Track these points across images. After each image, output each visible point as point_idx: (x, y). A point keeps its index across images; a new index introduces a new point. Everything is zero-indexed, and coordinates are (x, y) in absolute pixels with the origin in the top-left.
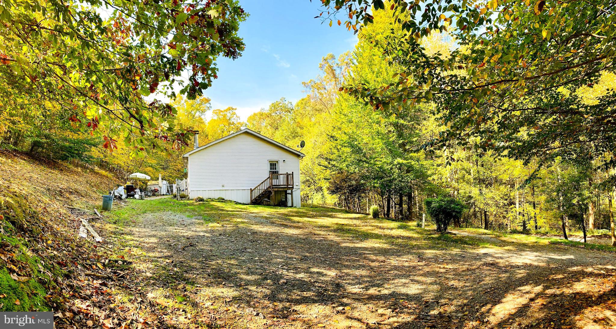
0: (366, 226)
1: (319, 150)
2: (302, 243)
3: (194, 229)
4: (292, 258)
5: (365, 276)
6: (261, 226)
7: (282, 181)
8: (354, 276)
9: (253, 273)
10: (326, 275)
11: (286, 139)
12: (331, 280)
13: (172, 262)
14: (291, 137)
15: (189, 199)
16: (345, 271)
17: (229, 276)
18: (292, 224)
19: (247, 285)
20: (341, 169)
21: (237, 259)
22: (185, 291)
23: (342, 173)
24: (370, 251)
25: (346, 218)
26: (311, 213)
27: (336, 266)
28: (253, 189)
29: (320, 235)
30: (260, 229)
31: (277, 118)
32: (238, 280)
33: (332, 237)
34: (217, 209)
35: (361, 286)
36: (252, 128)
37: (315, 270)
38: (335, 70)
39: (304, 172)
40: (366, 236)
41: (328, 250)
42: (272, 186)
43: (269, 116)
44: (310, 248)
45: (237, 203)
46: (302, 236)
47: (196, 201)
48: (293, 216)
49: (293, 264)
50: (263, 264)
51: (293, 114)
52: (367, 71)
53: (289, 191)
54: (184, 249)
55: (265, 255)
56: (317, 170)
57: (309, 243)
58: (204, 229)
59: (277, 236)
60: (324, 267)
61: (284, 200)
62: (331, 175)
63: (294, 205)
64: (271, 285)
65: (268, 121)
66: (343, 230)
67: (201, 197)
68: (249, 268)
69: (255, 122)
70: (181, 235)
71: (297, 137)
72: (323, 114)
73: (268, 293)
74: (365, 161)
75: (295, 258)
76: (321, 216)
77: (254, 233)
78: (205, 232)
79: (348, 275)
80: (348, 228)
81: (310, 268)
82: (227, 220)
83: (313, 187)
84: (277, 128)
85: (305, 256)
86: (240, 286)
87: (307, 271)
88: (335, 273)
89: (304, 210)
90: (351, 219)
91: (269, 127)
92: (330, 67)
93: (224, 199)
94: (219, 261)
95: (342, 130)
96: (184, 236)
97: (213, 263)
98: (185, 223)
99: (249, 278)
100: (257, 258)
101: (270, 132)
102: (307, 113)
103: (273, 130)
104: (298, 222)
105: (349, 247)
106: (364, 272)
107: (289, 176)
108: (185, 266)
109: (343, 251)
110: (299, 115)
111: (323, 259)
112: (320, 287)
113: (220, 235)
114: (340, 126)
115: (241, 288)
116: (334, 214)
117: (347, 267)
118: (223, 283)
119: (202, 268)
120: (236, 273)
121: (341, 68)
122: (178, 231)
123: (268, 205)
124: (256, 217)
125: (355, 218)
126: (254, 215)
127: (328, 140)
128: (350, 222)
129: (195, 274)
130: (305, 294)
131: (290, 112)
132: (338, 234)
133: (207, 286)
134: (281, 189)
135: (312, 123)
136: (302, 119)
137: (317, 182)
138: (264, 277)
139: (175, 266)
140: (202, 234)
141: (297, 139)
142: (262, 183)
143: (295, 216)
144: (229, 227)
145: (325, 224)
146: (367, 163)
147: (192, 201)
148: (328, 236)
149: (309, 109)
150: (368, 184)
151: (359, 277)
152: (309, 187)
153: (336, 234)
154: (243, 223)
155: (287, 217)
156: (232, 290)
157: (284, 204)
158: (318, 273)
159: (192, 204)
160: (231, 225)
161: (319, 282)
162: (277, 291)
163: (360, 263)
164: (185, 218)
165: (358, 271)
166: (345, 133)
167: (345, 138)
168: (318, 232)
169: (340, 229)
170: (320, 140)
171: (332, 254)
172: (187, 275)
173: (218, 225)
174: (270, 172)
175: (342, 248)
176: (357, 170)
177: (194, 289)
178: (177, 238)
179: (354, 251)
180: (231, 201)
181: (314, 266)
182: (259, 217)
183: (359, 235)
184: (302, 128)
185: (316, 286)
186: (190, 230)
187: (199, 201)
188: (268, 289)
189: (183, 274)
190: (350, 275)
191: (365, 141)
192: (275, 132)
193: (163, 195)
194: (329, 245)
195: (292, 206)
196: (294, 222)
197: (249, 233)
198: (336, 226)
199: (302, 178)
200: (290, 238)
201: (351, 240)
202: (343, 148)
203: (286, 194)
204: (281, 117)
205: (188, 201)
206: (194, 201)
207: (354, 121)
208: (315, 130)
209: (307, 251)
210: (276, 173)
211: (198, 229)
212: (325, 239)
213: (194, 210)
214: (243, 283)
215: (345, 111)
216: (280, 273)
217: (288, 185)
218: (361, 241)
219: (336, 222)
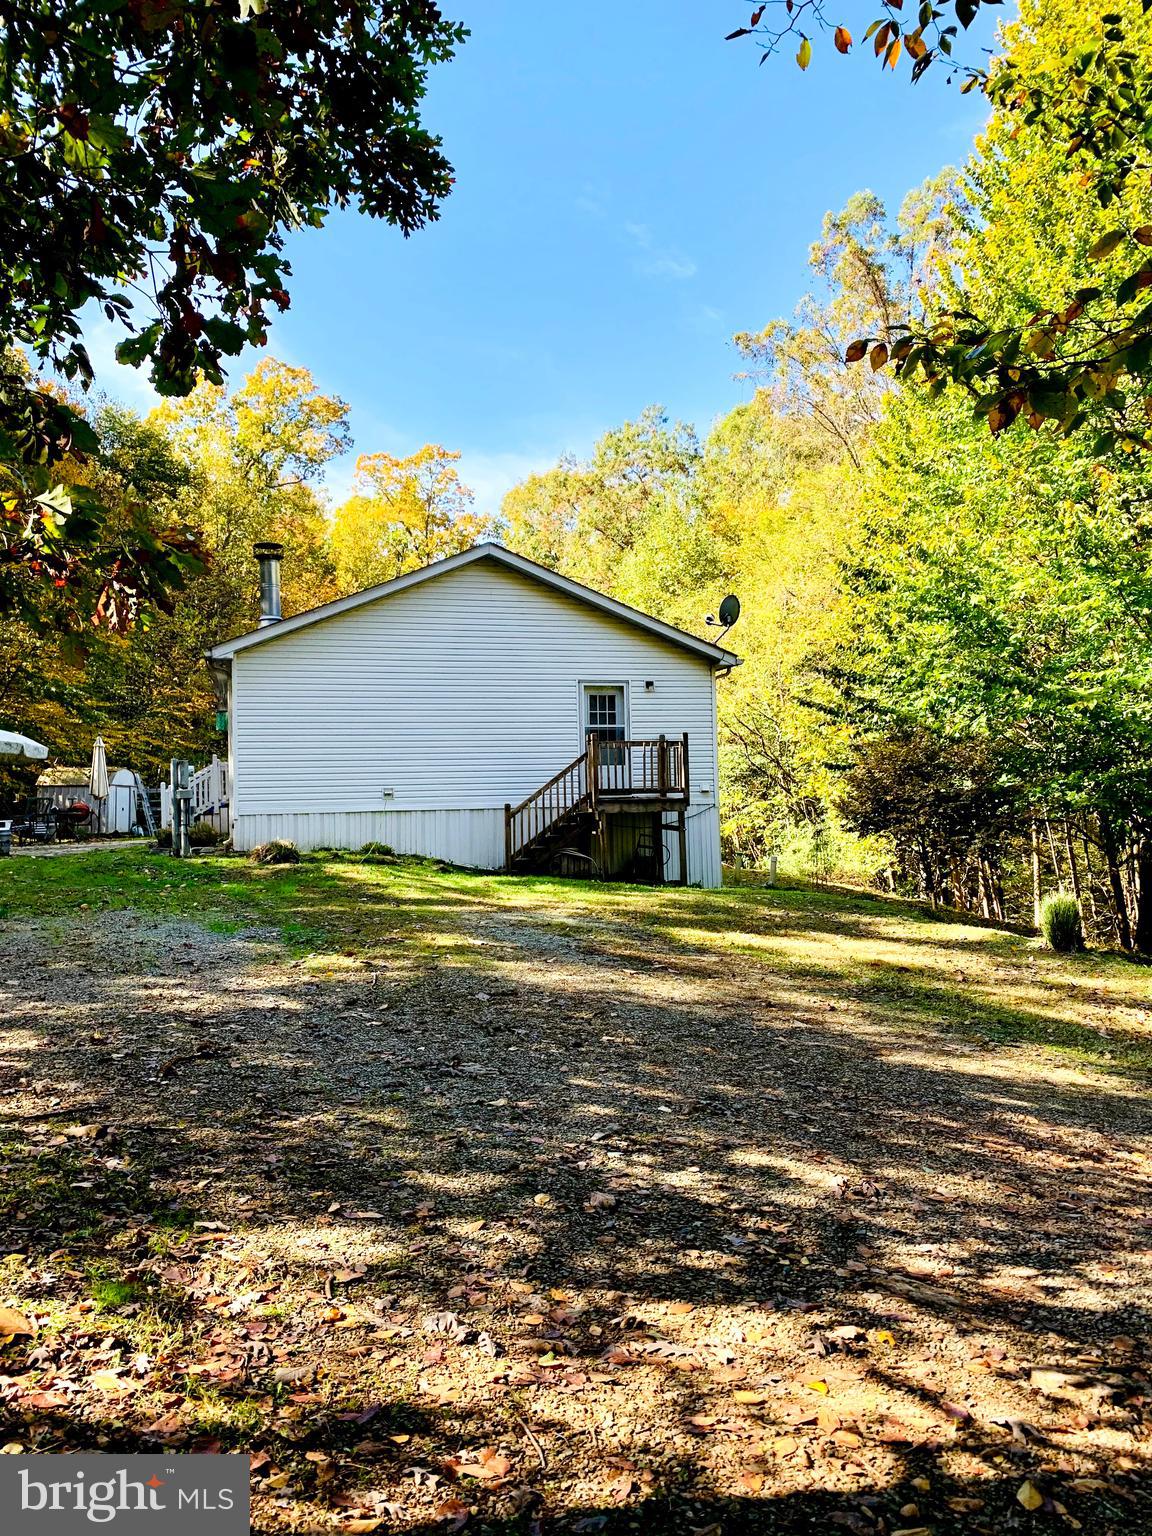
0: (1015, 983)
1: (808, 634)
2: (705, 1040)
3: (233, 983)
4: (657, 1100)
5: (986, 1209)
6: (537, 964)
7: (638, 772)
8: (930, 1202)
9: (474, 1165)
10: (798, 1183)
11: (666, 589)
12: (818, 1209)
13: (102, 1133)
14: (687, 580)
15: (228, 852)
16: (890, 1173)
17: (367, 1178)
18: (673, 959)
19: (442, 1216)
20: (902, 720)
21: (412, 1106)
22: (143, 1255)
23: (907, 737)
24: (1021, 1097)
25: (920, 942)
26: (764, 911)
27: (852, 1146)
28: (515, 805)
29: (794, 1007)
30: (533, 979)
31: (629, 496)
32: (403, 1194)
33: (848, 1020)
34: (357, 892)
35: (954, 1250)
36: (518, 543)
37: (755, 1158)
38: (881, 268)
39: (743, 732)
40: (1012, 1029)
41: (824, 1075)
42: (598, 794)
43: (596, 488)
44: (741, 1064)
45: (446, 868)
46: (708, 1012)
47: (263, 862)
48: (680, 923)
49: (653, 1129)
50: (523, 1127)
51: (700, 479)
52: (1032, 253)
53: (671, 817)
54: (169, 1073)
55: (537, 1089)
56: (795, 724)
57: (743, 1042)
58: (284, 981)
59: (602, 1006)
60: (797, 1150)
61: (648, 853)
62: (857, 748)
63: (692, 879)
64: (551, 1217)
65: (589, 509)
66: (904, 995)
67: (285, 842)
68: (460, 1144)
69: (535, 518)
70: (171, 1008)
71: (714, 577)
72: (830, 473)
73: (531, 1251)
74: (1018, 682)
75: (669, 1104)
76: (807, 927)
77: (506, 994)
78: (285, 992)
79: (899, 1189)
80: (927, 984)
81: (729, 1147)
82: (391, 942)
83: (780, 798)
84: (628, 543)
85: (714, 1097)
86: (411, 1219)
87: (710, 1160)
88: (840, 1180)
89: (732, 903)
90: (946, 945)
91: (595, 537)
92: (861, 254)
93: (388, 852)
94: (328, 1118)
95: (912, 539)
96: (179, 1016)
97: (295, 1124)
98: (195, 955)
99: (454, 1184)
100: (502, 1102)
101: (598, 560)
102: (758, 469)
103: (612, 550)
104: (701, 950)
105: (921, 1069)
106: (979, 1190)
107: (669, 752)
108: (163, 1147)
109: (892, 1086)
110: (725, 479)
111: (795, 1115)
112: (766, 1232)
113: (351, 1003)
114: (897, 524)
115: (414, 1229)
116: (866, 919)
117: (901, 1155)
118: (334, 1207)
119: (244, 1151)
120: (401, 1166)
121: (911, 256)
122: (156, 992)
123: (581, 875)
124: (520, 925)
125: (965, 946)
126: (513, 917)
127: (846, 589)
128: (940, 960)
129: (206, 1176)
130: (693, 1258)
131: (683, 468)
132: (877, 1009)
133: (256, 1221)
134: (634, 809)
135: (776, 514)
136: (736, 497)
137: (799, 775)
138: (521, 1180)
139: (114, 1149)
140: (268, 1002)
141: (711, 586)
142: (556, 780)
143: (693, 924)
144: (397, 971)
145: (822, 962)
146: (1028, 689)
147: (240, 862)
148: (829, 1017)
149: (766, 451)
150: (1034, 794)
151: (950, 1208)
152: (764, 797)
153: (866, 1007)
154: (460, 950)
155: (657, 928)
156: (367, 1235)
157: (645, 871)
158: (764, 1172)
159: (242, 875)
160: (407, 963)
161: (762, 1214)
162: (572, 1241)
163: (967, 1147)
164: (199, 935)
165: (950, 1178)
166: (923, 555)
167: (926, 578)
168: (785, 997)
169: (888, 990)
170: (812, 587)
171: (839, 1092)
172: (166, 1185)
173: (348, 962)
174: (589, 731)
175: (888, 1069)
176: (980, 727)
177: (185, 1241)
178: (149, 1025)
179: (945, 1091)
180: (419, 860)
181: (750, 1141)
182: (536, 926)
183: (976, 1022)
184: (733, 539)
185: (745, 1231)
186: (213, 990)
187: (276, 860)
188: (533, 1232)
189: (147, 1182)
190: (907, 1193)
191: (1019, 589)
192: (618, 561)
193: (117, 835)
194: (828, 1053)
195: (682, 882)
196: (684, 949)
197: (481, 996)
198: (868, 977)
199: (730, 759)
200: (658, 1016)
201: (935, 1040)
202: (915, 627)
203: (658, 827)
204: (645, 493)
205: (224, 862)
206: (251, 862)
207: (968, 496)
208: (791, 546)
209: (728, 1076)
210: (617, 735)
211: (253, 983)
212: (817, 1030)
213: (247, 901)
214: (424, 1207)
215: (927, 454)
216: (595, 1163)
217: (665, 788)
218: (984, 1047)
219: (872, 957)
